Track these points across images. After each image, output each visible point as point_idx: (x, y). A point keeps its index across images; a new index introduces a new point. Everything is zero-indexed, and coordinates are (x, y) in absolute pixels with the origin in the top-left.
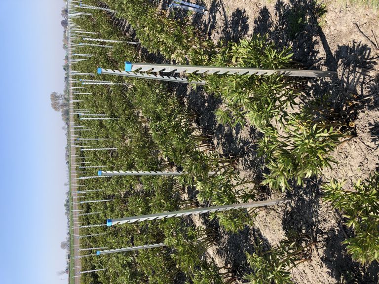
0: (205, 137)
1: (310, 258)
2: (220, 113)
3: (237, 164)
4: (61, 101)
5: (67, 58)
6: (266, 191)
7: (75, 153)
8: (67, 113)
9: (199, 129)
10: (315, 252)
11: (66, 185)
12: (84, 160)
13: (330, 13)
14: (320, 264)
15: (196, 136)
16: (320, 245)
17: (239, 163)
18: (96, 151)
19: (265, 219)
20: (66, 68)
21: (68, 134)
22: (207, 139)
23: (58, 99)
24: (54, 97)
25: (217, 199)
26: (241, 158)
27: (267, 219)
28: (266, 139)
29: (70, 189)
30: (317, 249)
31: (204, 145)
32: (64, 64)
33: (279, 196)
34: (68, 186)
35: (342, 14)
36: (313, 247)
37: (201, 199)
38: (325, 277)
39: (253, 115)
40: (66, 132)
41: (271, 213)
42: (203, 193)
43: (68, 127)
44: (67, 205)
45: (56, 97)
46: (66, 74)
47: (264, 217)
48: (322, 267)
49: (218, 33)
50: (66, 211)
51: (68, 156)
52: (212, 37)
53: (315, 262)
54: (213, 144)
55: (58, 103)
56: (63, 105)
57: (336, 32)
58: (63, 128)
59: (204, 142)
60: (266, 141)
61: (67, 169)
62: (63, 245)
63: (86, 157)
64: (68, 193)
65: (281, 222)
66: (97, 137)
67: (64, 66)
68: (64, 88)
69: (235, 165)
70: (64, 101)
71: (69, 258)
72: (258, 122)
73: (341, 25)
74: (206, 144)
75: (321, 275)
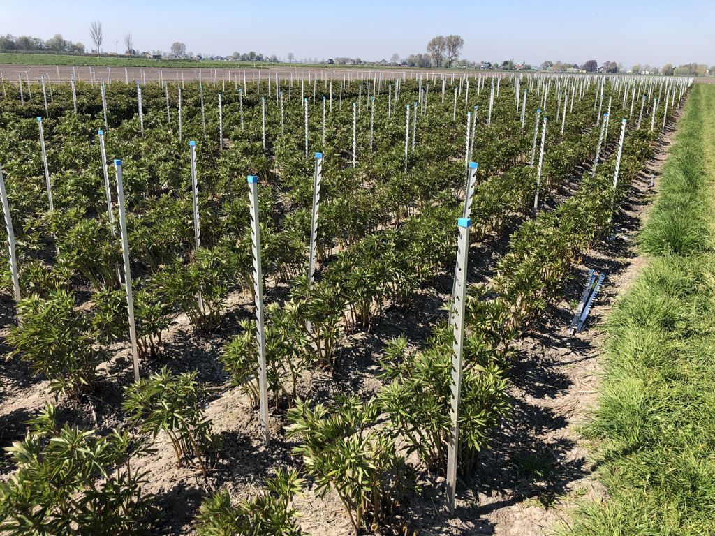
0: (367, 318)
1: (182, 466)
2: (401, 344)
3: (322, 368)
4: (446, 54)
5: (527, 68)
6: (280, 410)
7: (349, 80)
8: (423, 63)
9: (380, 310)
10: (192, 473)
11: (291, 56)
12: (336, 98)
13: (540, 512)
14: (175, 478)
15: (369, 305)
16: (202, 480)
17: (324, 372)
18: (351, 124)
19: (237, 406)
20: (507, 66)
21: (384, 66)
22: (362, 323)
23: (450, 49)
24: (455, 43)
25: (272, 334)
26: (331, 376)
27: (237, 409)
28: (358, 408)
29: (283, 65)
30: (196, 477)
31: (354, 318)
32: (514, 63)
33: (273, 429)
34: (287, 61)
35: (536, 528)
36: (198, 471)
37: (271, 309)
38: (155, 485)
39: (395, 390)
40: (389, 61)
41: (246, 415)
42: (280, 312)
43: (397, 65)
44: (252, 58)
45: (454, 46)
46: (497, 66)
47: (240, 405)
48: (171, 481)
49: (534, 348)
50: (241, 54)
51: (343, 63)
52: (529, 339)
53: (176, 472)
54: (355, 332)
55: (442, 49)
56: (438, 59)
57: (512, 519)
58: (396, 57)
59: (359, 318)
60: (356, 407)
61: (320, 60)
62: (178, 47)
63: (341, 102)
64: (275, 59)
65: (232, 428)
66: (375, 128)
67: (511, 63)
68: (470, 60)
69: (321, 365)
70: (446, 60)
71: (155, 57)
72: (385, 397)
73: (521, 526)
74: (355, 321)
75: (158, 479)
